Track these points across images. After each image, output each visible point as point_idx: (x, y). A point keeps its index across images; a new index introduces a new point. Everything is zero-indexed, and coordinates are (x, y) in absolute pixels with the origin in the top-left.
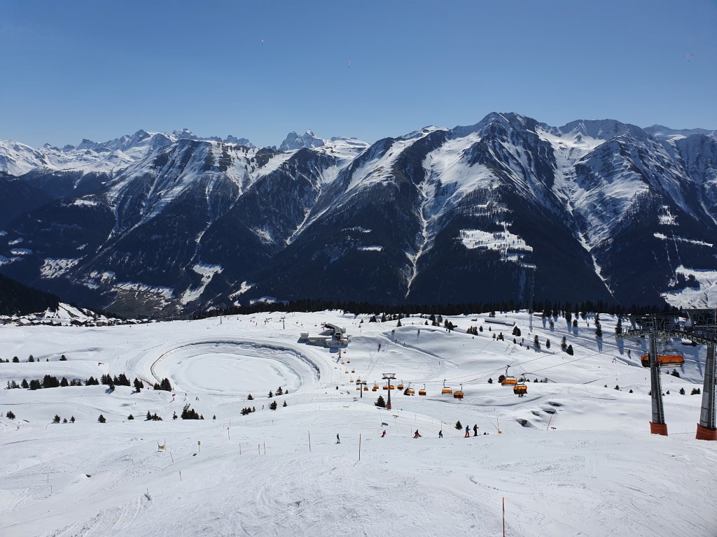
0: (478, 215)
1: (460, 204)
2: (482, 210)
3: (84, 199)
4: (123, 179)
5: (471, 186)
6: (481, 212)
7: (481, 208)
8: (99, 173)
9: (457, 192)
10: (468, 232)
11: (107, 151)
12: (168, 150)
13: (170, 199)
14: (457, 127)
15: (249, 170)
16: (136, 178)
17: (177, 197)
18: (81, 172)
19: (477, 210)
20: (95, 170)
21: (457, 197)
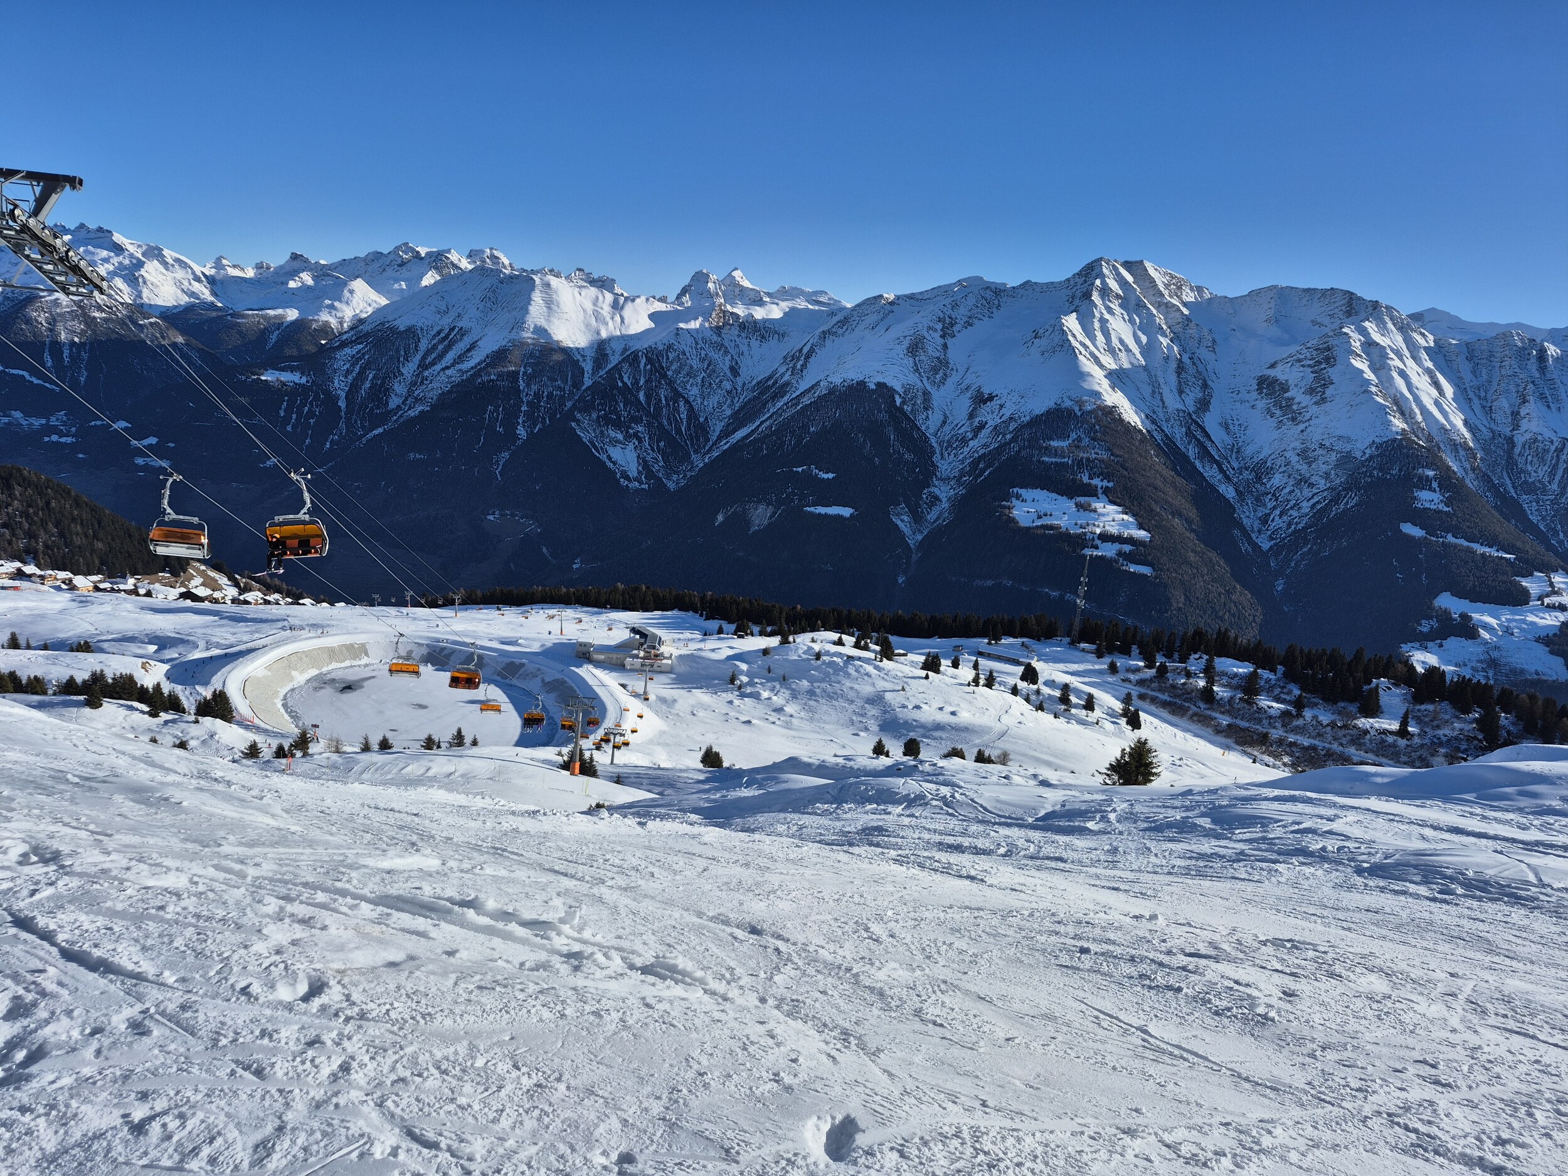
0: (1048, 460)
1: (1015, 437)
2: (1056, 452)
3: (282, 371)
6: (1056, 455)
7: (1057, 448)
8: (316, 322)
10: (1026, 494)
18: (282, 318)
19: (1048, 450)
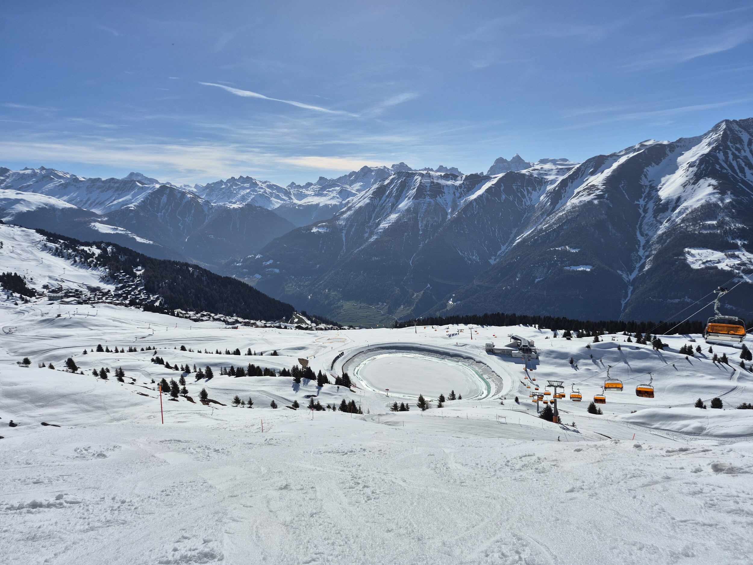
0: (705, 232)
1: (683, 221)
2: (710, 227)
3: (319, 227)
4: (349, 209)
5: (698, 201)
6: (709, 229)
7: (709, 225)
8: (331, 205)
9: (680, 208)
10: (693, 251)
11: (338, 186)
12: (386, 182)
13: (387, 225)
14: (680, 139)
15: (457, 195)
16: (360, 208)
17: (393, 223)
18: (318, 205)
19: (705, 227)
20: (329, 202)
21: (680, 213)
